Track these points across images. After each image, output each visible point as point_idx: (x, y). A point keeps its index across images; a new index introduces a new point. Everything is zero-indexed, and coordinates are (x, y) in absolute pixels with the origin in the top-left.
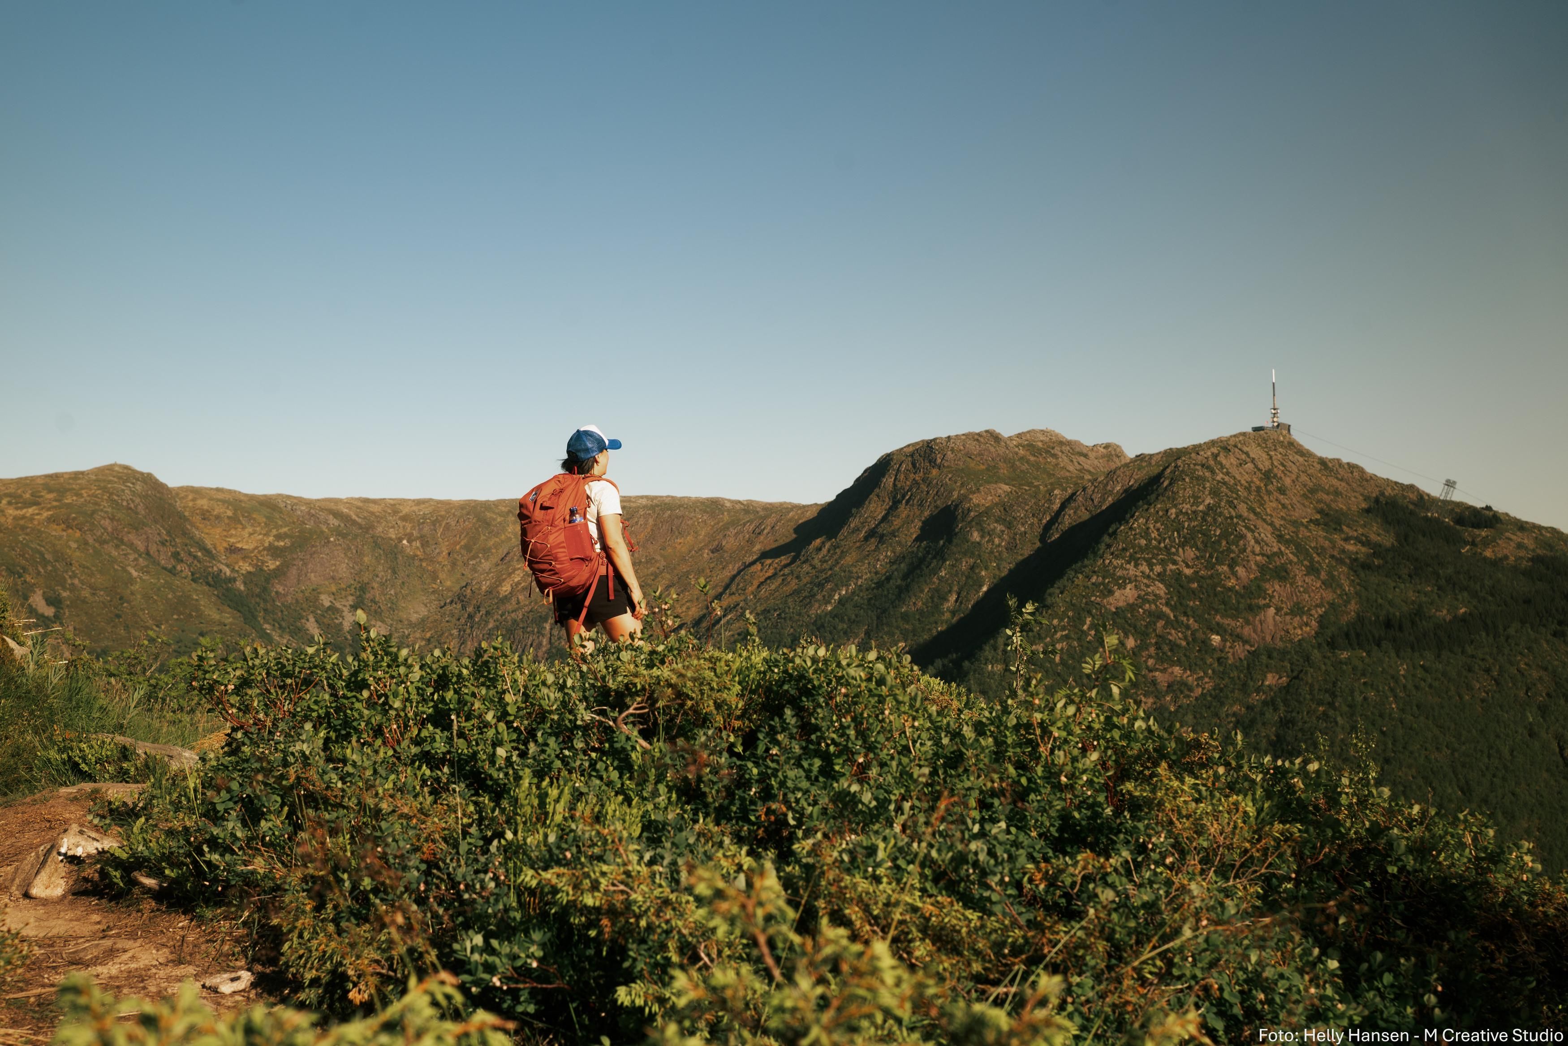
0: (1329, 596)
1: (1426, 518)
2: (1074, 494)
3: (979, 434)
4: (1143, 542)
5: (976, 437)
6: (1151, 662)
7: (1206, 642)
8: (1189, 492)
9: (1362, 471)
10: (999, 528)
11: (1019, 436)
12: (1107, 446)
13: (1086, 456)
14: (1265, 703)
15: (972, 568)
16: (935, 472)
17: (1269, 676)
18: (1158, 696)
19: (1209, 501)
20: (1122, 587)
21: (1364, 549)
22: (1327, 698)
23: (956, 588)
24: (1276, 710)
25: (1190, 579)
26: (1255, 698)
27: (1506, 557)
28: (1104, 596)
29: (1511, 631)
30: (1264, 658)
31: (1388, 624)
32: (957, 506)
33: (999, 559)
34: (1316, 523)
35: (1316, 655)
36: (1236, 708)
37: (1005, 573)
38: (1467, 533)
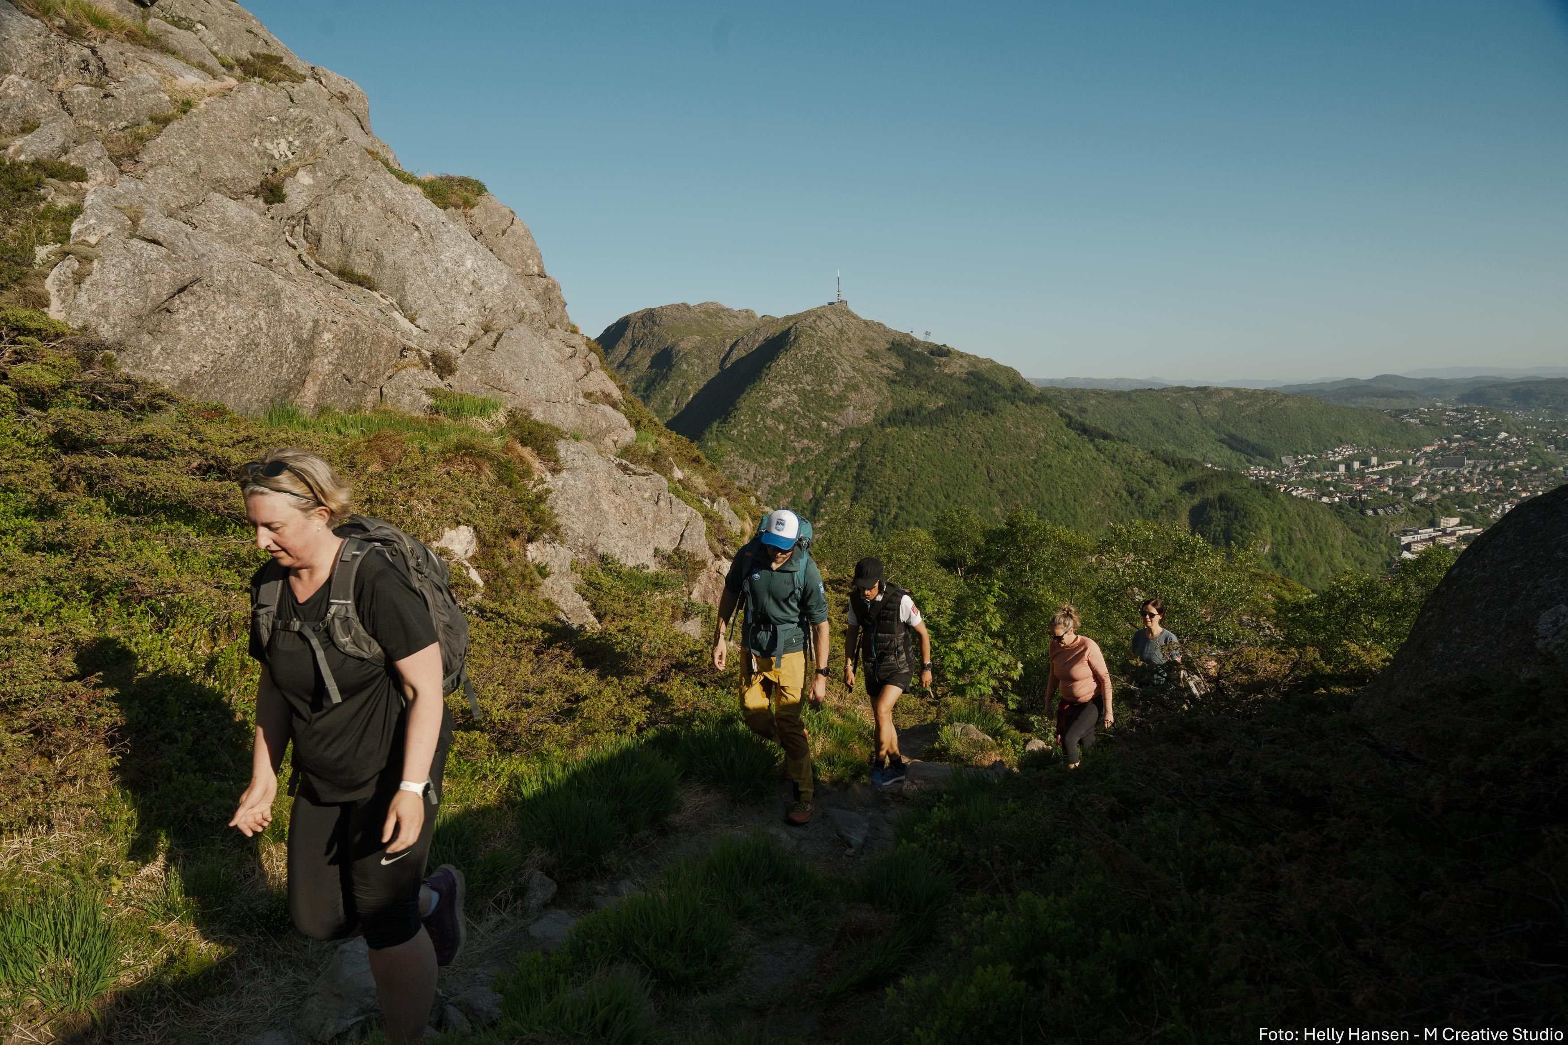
0: (879, 399)
1: (917, 353)
2: (737, 342)
3: (678, 305)
4: (785, 372)
5: (677, 307)
6: (792, 437)
7: (819, 426)
8: (807, 344)
9: (884, 327)
10: (697, 361)
11: (699, 305)
12: (747, 311)
13: (737, 317)
14: (850, 457)
15: (684, 385)
16: (656, 328)
17: (852, 442)
18: (797, 455)
19: (817, 349)
20: (776, 397)
21: (891, 372)
22: (882, 454)
23: (675, 396)
24: (856, 460)
25: (810, 392)
26: (845, 455)
27: (955, 373)
28: (767, 403)
29: (964, 414)
30: (849, 434)
31: (907, 413)
32: (672, 349)
33: (698, 379)
34: (866, 357)
35: (875, 430)
36: (836, 460)
37: (702, 387)
38: (936, 360)
